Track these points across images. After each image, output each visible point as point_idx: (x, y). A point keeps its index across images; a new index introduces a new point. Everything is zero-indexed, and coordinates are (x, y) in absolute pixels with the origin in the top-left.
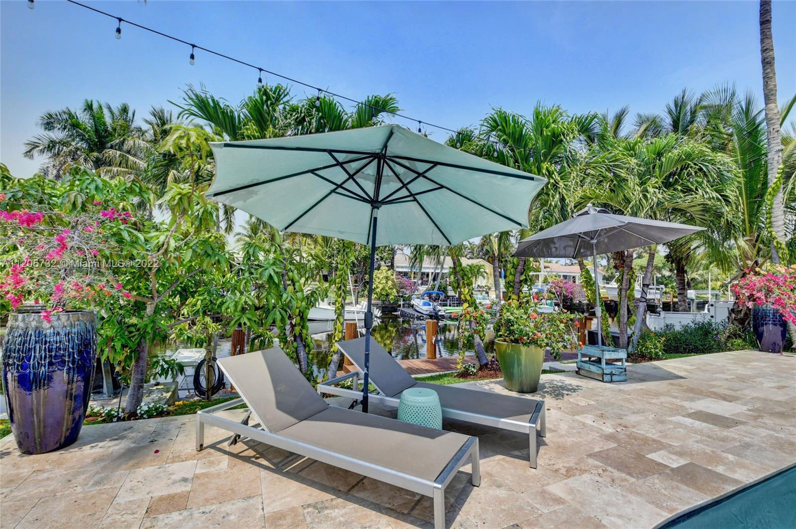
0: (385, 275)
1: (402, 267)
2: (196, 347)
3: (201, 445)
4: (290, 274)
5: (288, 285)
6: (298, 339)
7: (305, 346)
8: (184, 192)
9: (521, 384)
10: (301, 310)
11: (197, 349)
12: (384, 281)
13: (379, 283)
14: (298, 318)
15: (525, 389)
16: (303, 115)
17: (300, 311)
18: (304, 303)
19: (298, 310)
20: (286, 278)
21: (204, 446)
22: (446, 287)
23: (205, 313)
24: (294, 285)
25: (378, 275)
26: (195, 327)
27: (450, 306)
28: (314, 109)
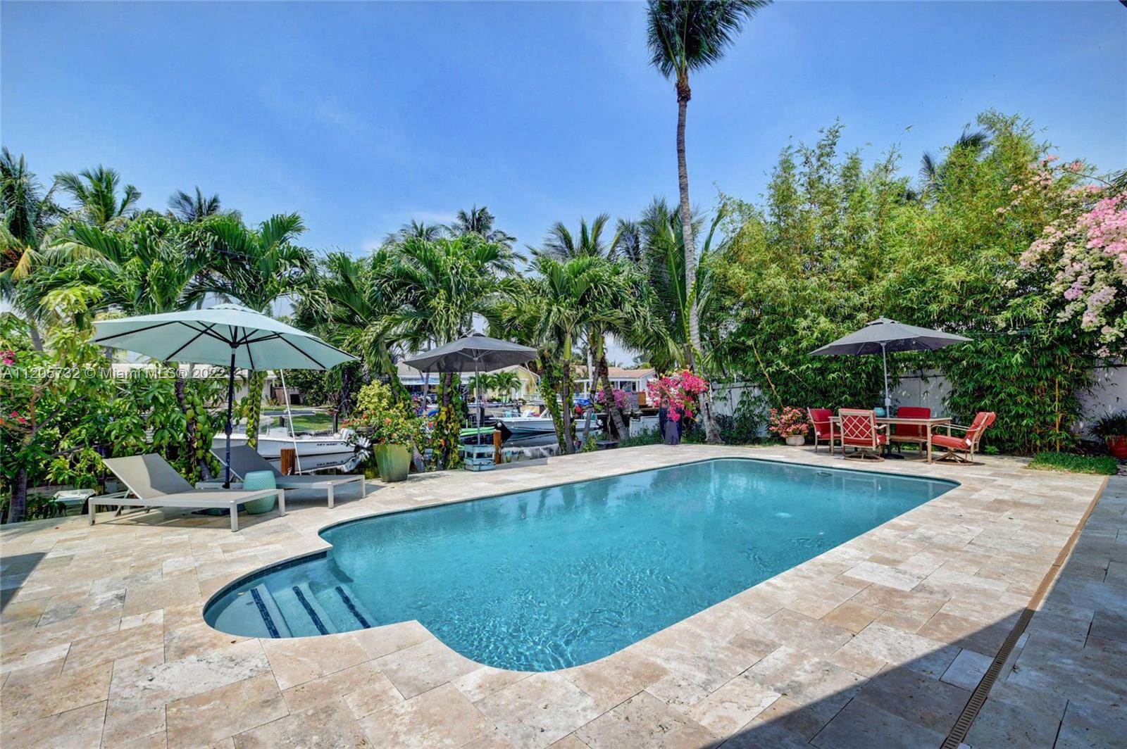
0: (378, 391)
1: (410, 379)
2: (81, 488)
3: (94, 522)
4: (190, 397)
5: (188, 409)
6: (202, 463)
7: (210, 470)
8: (68, 336)
9: (389, 474)
10: (204, 433)
11: (82, 490)
12: (376, 400)
13: (369, 402)
14: (201, 442)
15: (393, 478)
16: (196, 239)
17: (202, 434)
18: (206, 426)
19: (199, 434)
20: (185, 401)
21: (96, 522)
22: (466, 404)
23: (91, 443)
24: (194, 409)
25: (368, 392)
26: (78, 465)
27: (469, 427)
28: (209, 234)
